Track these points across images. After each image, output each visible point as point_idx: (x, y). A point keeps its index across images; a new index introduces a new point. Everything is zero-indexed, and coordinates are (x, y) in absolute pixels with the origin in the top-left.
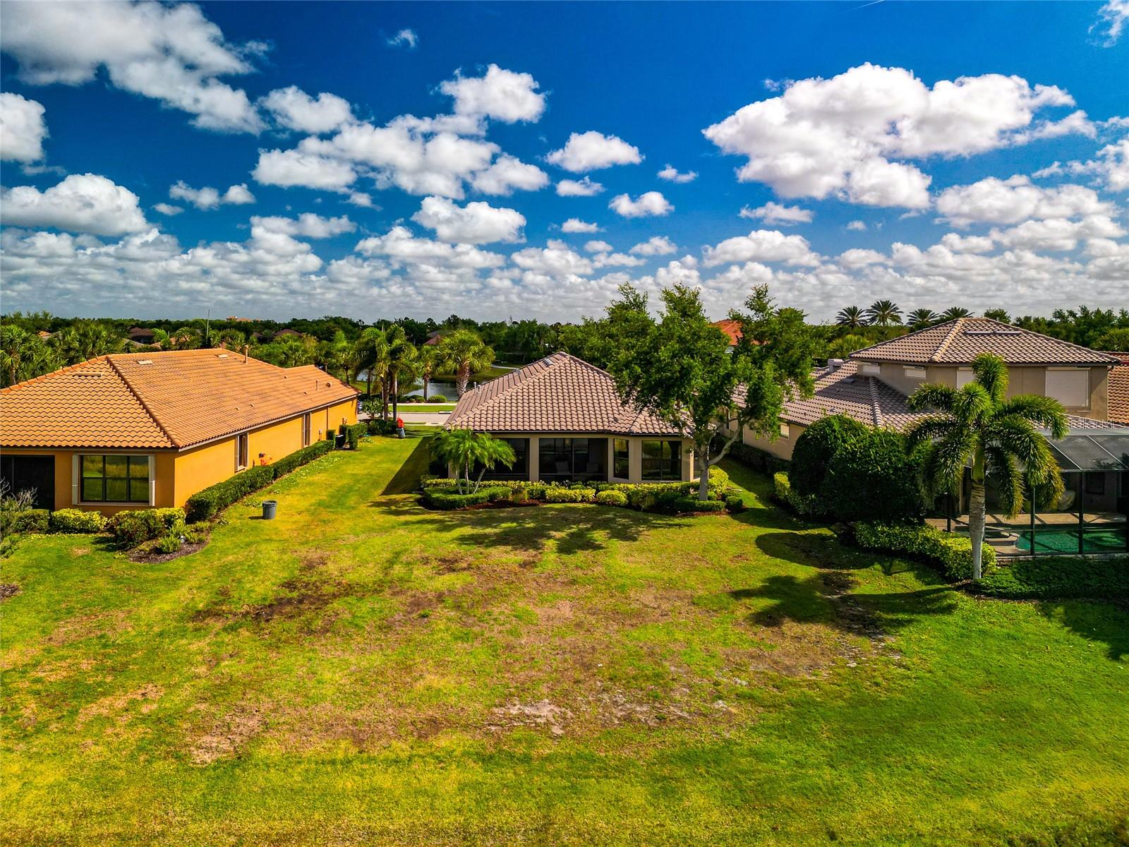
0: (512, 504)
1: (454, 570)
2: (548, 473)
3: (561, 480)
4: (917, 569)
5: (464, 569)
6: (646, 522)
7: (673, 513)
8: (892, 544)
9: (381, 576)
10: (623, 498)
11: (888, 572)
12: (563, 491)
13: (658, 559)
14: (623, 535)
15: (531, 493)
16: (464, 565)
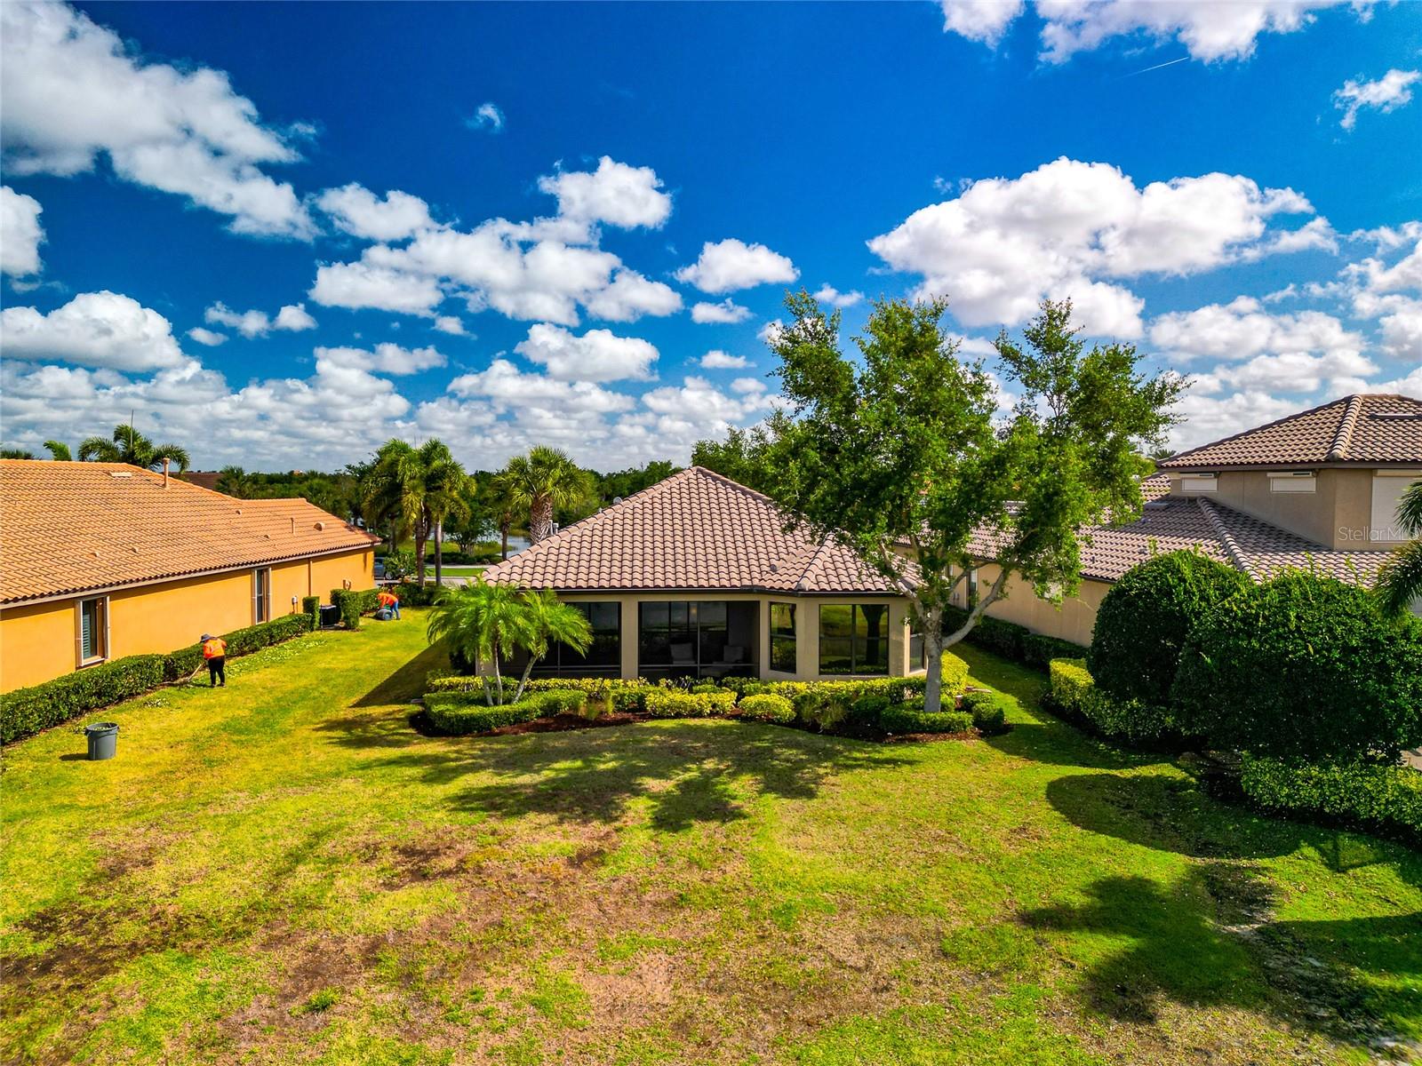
0: (584, 723)
2: (656, 662)
5: (447, 873)
6: (829, 755)
7: (878, 737)
10: (785, 707)
12: (679, 696)
13: (858, 841)
14: (788, 785)
15: (619, 701)
16: (449, 862)
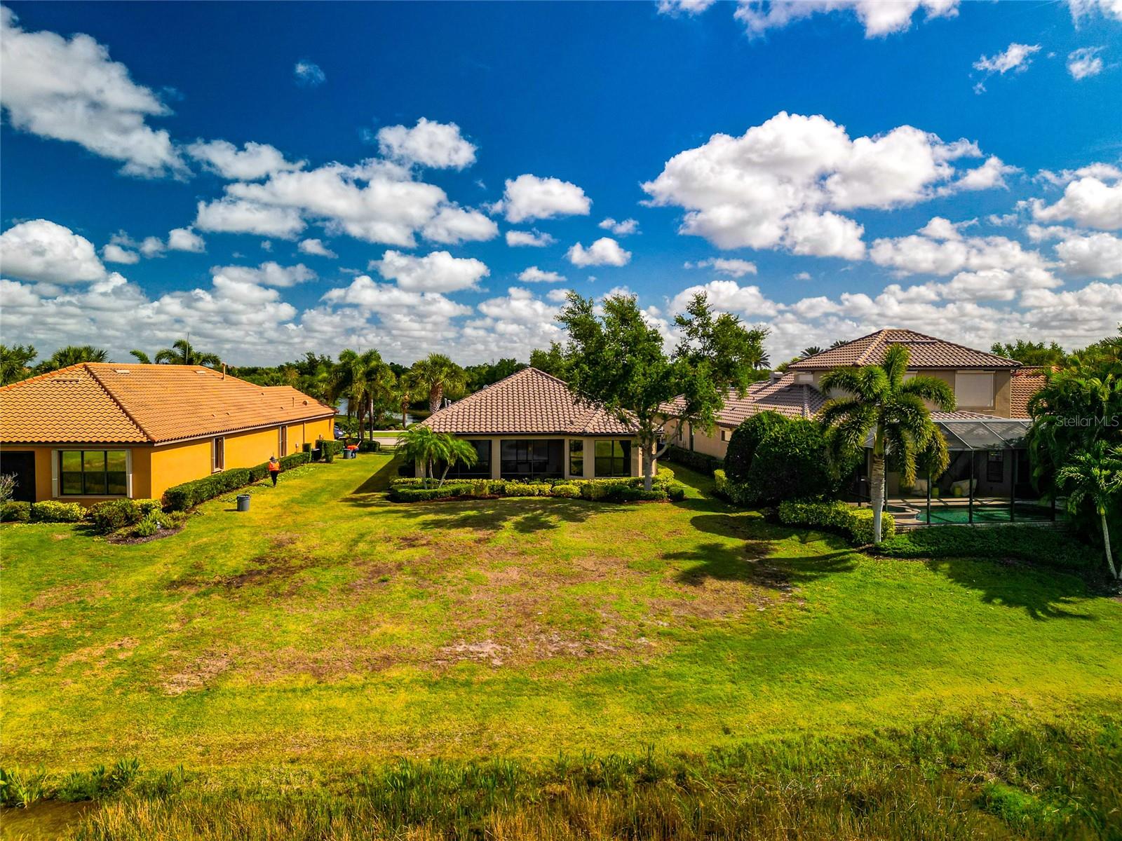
0: (474, 498)
1: (414, 546)
2: (509, 472)
3: (520, 479)
4: (829, 538)
5: (424, 545)
8: (809, 519)
9: (346, 552)
10: (576, 490)
11: (803, 541)
12: (521, 486)
13: (601, 535)
14: (572, 518)
15: (492, 488)
16: (425, 542)
